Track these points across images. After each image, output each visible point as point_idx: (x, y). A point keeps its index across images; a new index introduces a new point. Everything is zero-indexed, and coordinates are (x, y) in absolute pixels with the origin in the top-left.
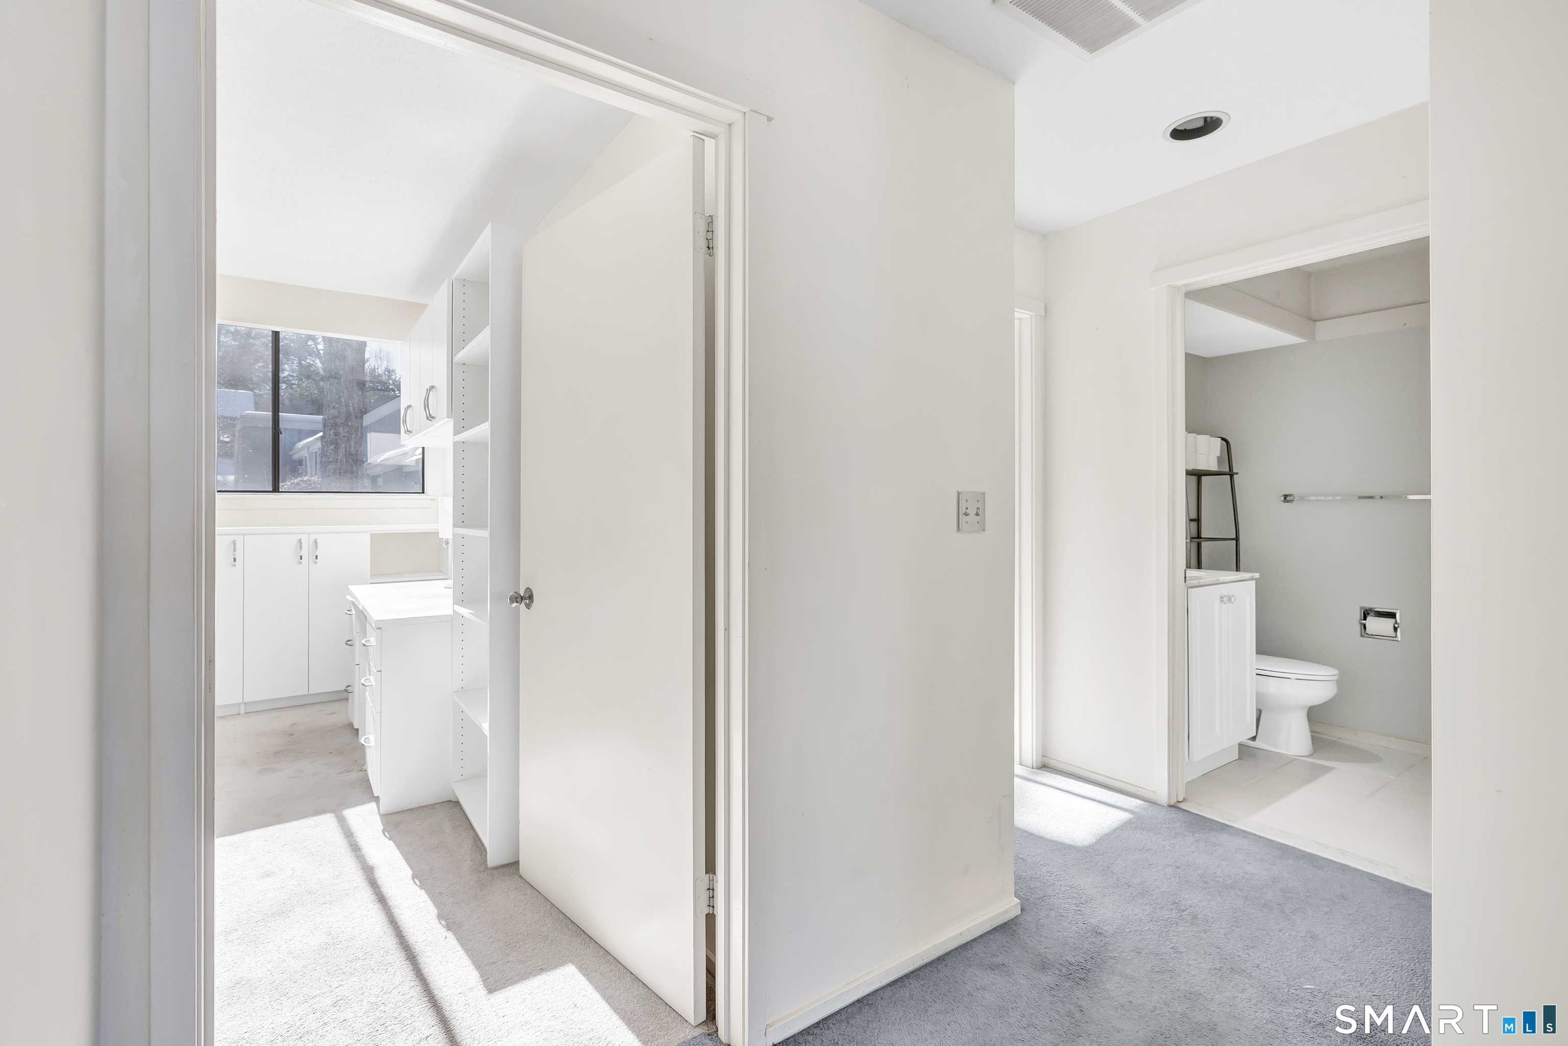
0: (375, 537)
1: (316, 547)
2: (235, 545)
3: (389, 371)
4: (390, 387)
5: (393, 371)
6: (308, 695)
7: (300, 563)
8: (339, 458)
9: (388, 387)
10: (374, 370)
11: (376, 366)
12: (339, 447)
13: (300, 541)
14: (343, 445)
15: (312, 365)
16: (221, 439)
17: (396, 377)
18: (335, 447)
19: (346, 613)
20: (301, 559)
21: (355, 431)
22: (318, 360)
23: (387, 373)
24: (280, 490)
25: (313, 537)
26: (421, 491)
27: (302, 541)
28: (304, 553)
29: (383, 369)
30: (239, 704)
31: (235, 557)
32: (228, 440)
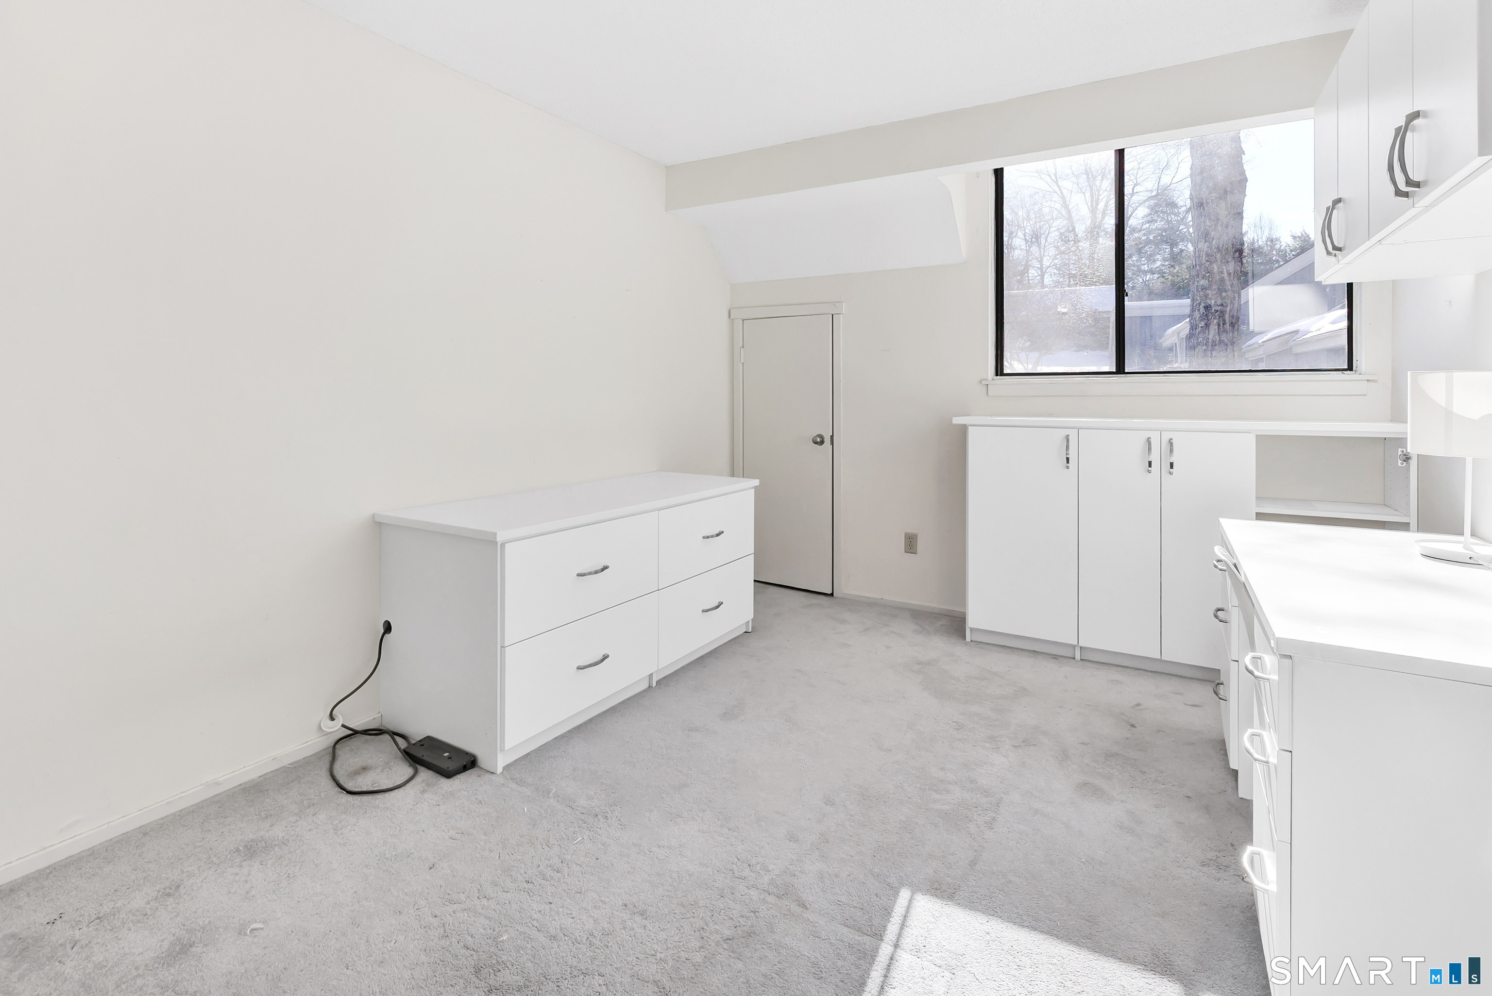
0: (1264, 441)
1: (1171, 451)
2: (1068, 441)
3: (1272, 241)
4: (1274, 259)
5: (1277, 239)
6: (1160, 661)
7: (1149, 472)
8: (1211, 337)
9: (1271, 259)
10: (1253, 243)
11: (1256, 238)
12: (1210, 324)
13: (1149, 441)
14: (1215, 321)
15: (1184, 250)
16: (1059, 310)
17: (1281, 246)
18: (1206, 324)
19: (1216, 567)
20: (1150, 465)
21: (1231, 303)
22: (1190, 244)
23: (1269, 243)
24: (1126, 371)
25: (1166, 436)
26: (1346, 367)
27: (1152, 440)
28: (1155, 458)
29: (1264, 239)
30: (1074, 647)
31: (1068, 456)
32: (1065, 310)
